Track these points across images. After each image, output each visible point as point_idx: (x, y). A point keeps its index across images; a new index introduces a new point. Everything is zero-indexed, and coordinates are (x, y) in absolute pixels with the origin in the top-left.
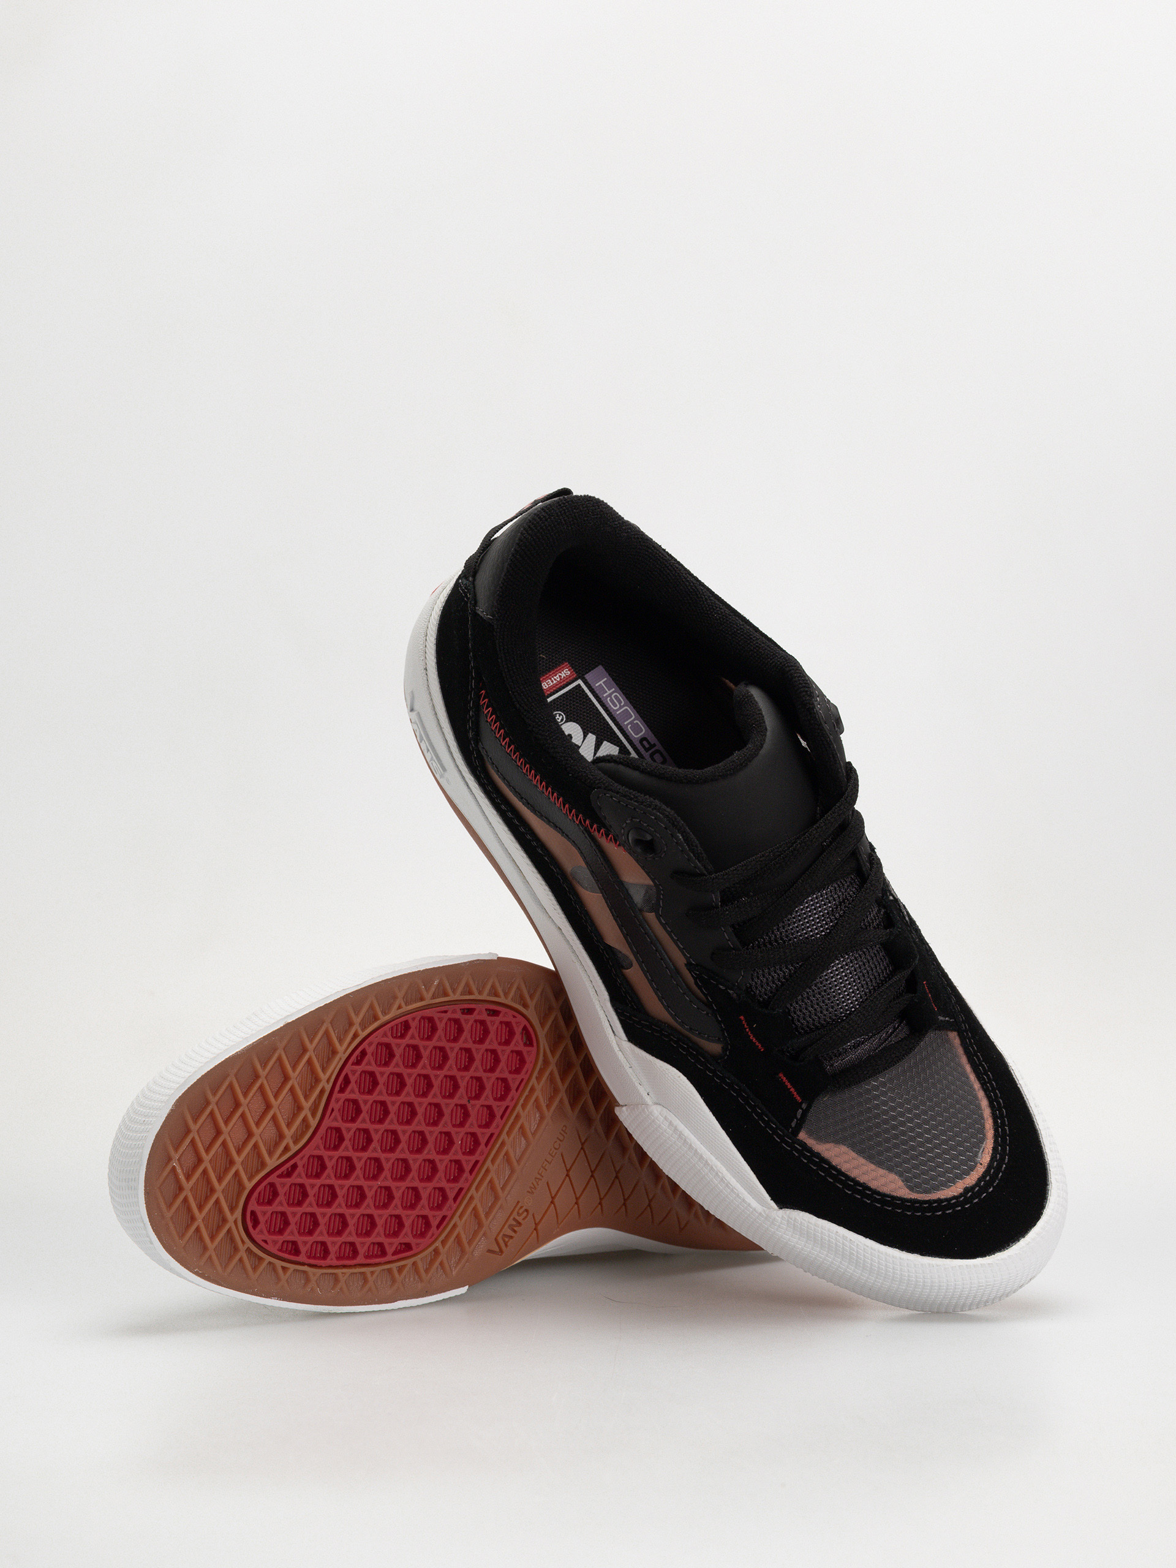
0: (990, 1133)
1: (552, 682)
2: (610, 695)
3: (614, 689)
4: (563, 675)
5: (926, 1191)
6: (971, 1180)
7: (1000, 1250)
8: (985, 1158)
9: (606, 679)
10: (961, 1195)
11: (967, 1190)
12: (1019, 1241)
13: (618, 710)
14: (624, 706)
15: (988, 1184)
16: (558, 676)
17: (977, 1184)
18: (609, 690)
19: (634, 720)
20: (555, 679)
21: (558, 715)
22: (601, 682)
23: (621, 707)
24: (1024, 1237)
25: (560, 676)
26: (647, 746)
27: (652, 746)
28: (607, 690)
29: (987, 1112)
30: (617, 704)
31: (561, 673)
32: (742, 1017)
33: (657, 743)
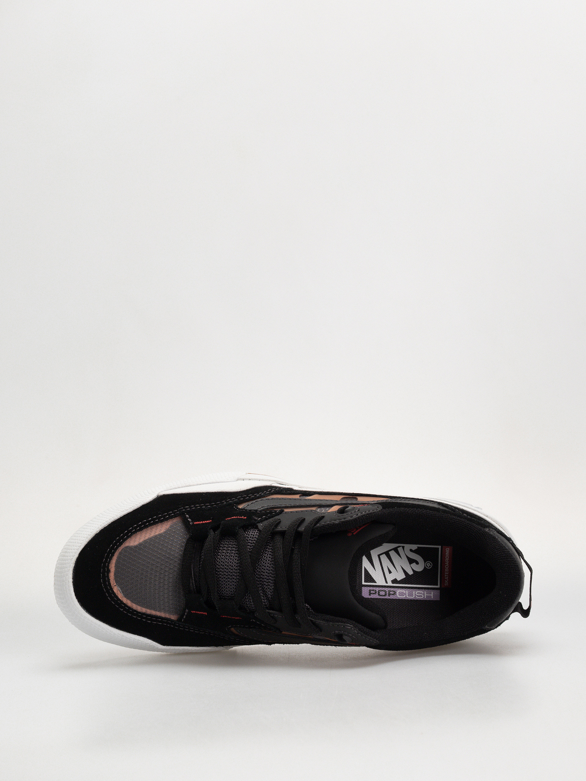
0: (125, 600)
1: (446, 575)
2: (424, 594)
3: (425, 597)
4: (446, 581)
5: (120, 553)
6: (112, 576)
7: (75, 567)
8: (116, 590)
9: (432, 598)
10: (108, 566)
11: (109, 571)
12: (73, 579)
13: (415, 593)
14: (415, 597)
15: (105, 582)
16: (447, 579)
17: (108, 577)
18: (426, 596)
19: (406, 596)
20: (446, 577)
21: (430, 566)
22: (432, 595)
23: (415, 594)
24: (73, 582)
25: (447, 580)
26: (391, 593)
27: (389, 595)
28: (426, 595)
29: (135, 607)
30: (417, 594)
31: (448, 581)
32: (246, 518)
33: (389, 598)
